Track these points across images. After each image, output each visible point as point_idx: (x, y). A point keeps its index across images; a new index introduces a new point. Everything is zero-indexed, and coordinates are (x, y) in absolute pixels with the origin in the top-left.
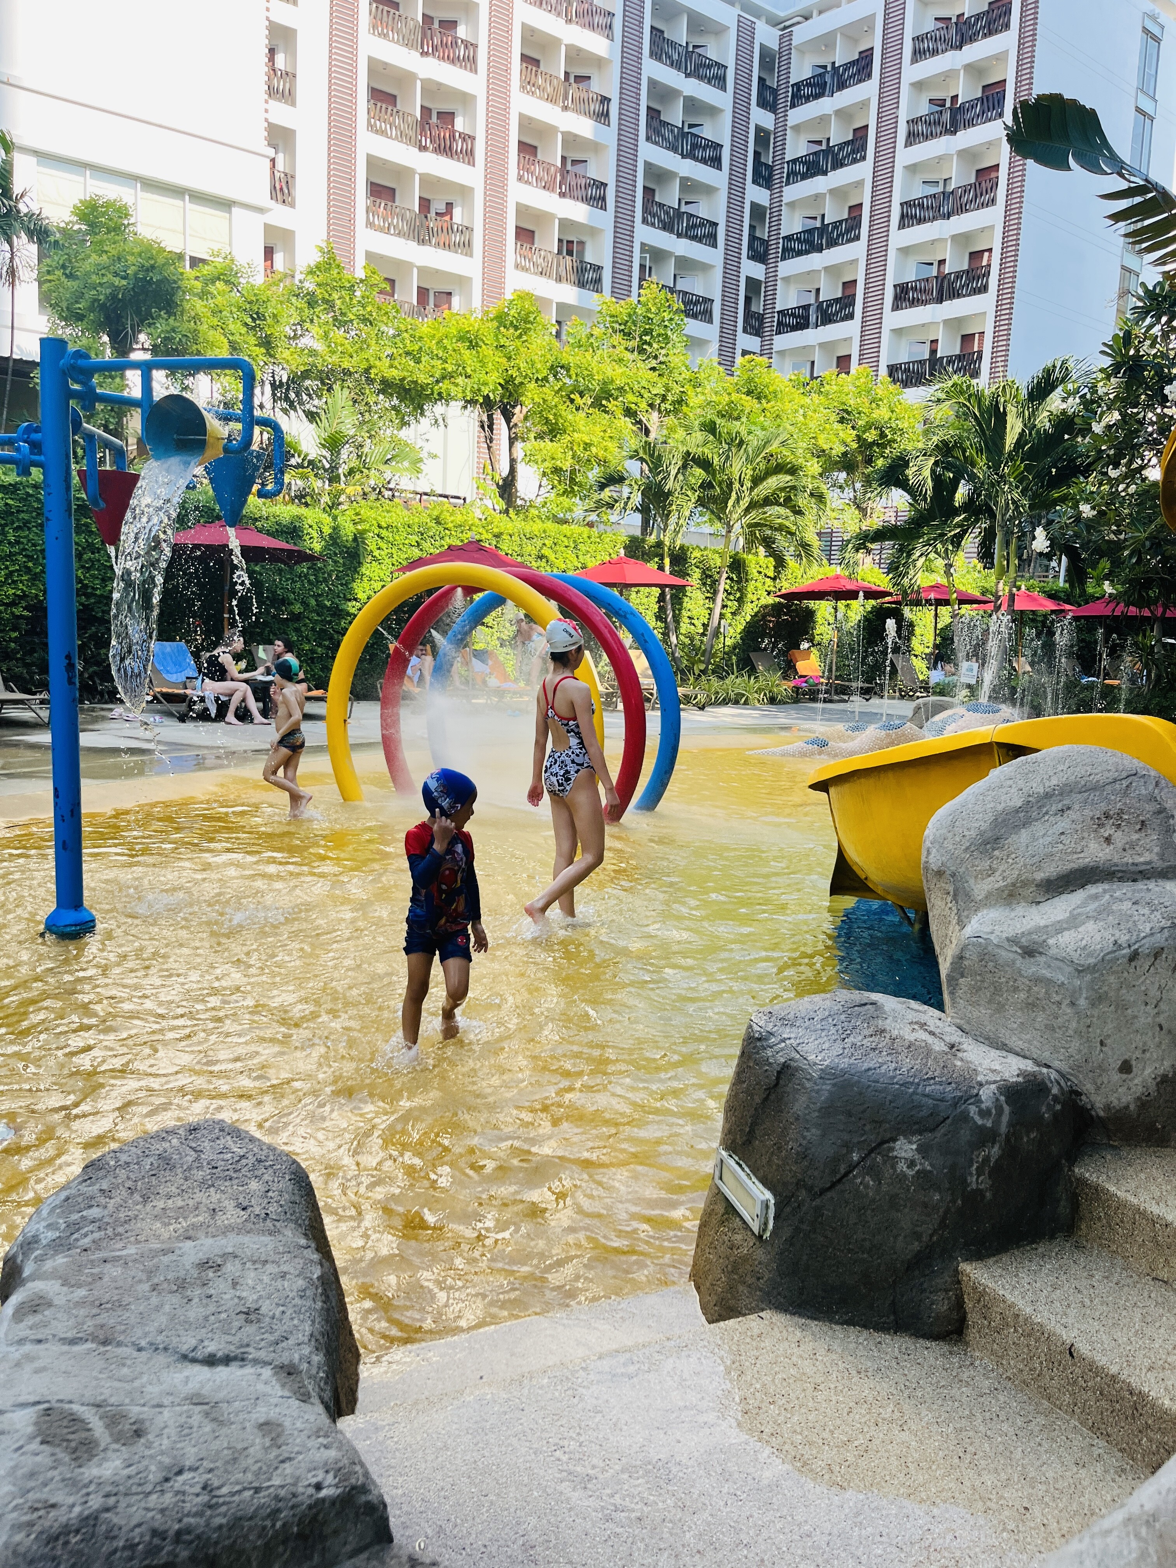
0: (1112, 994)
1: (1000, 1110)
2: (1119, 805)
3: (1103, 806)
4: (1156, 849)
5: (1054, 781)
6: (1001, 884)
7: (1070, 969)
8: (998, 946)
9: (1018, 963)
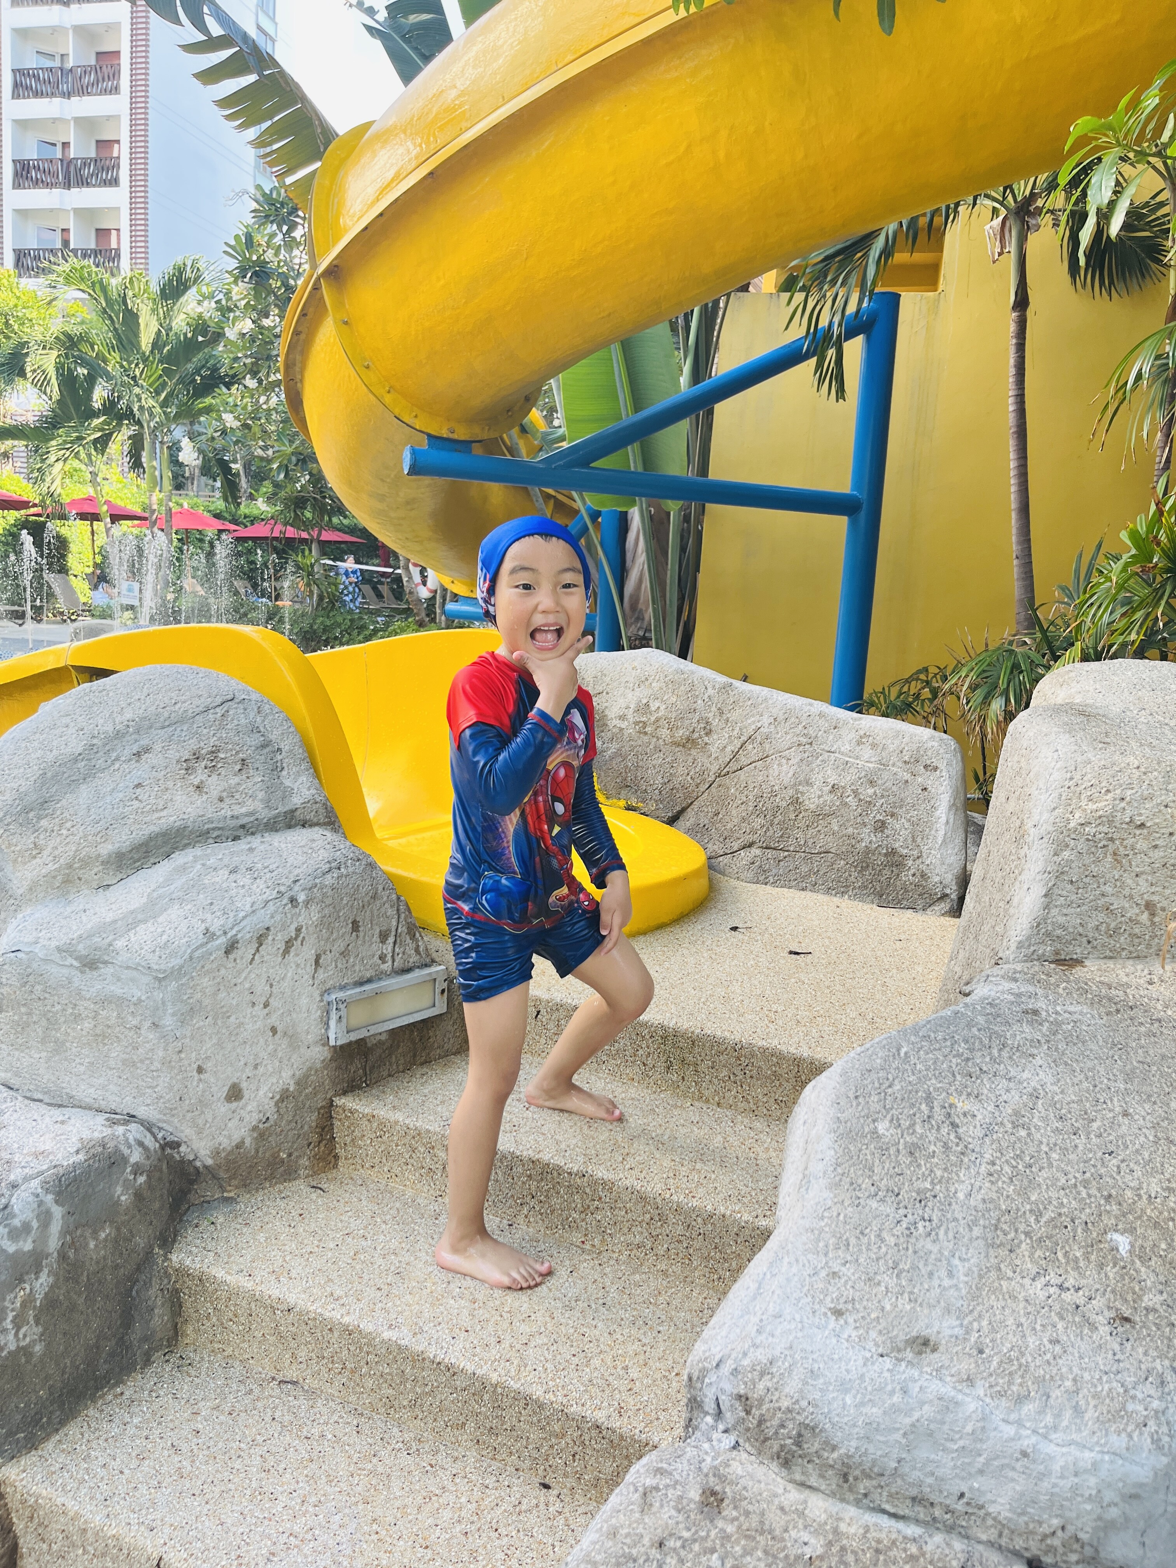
0: (206, 1002)
1: (45, 1218)
2: (212, 741)
3: (193, 745)
4: (261, 795)
5: (128, 715)
6: (51, 867)
7: (146, 979)
8: (46, 961)
9: (76, 982)
